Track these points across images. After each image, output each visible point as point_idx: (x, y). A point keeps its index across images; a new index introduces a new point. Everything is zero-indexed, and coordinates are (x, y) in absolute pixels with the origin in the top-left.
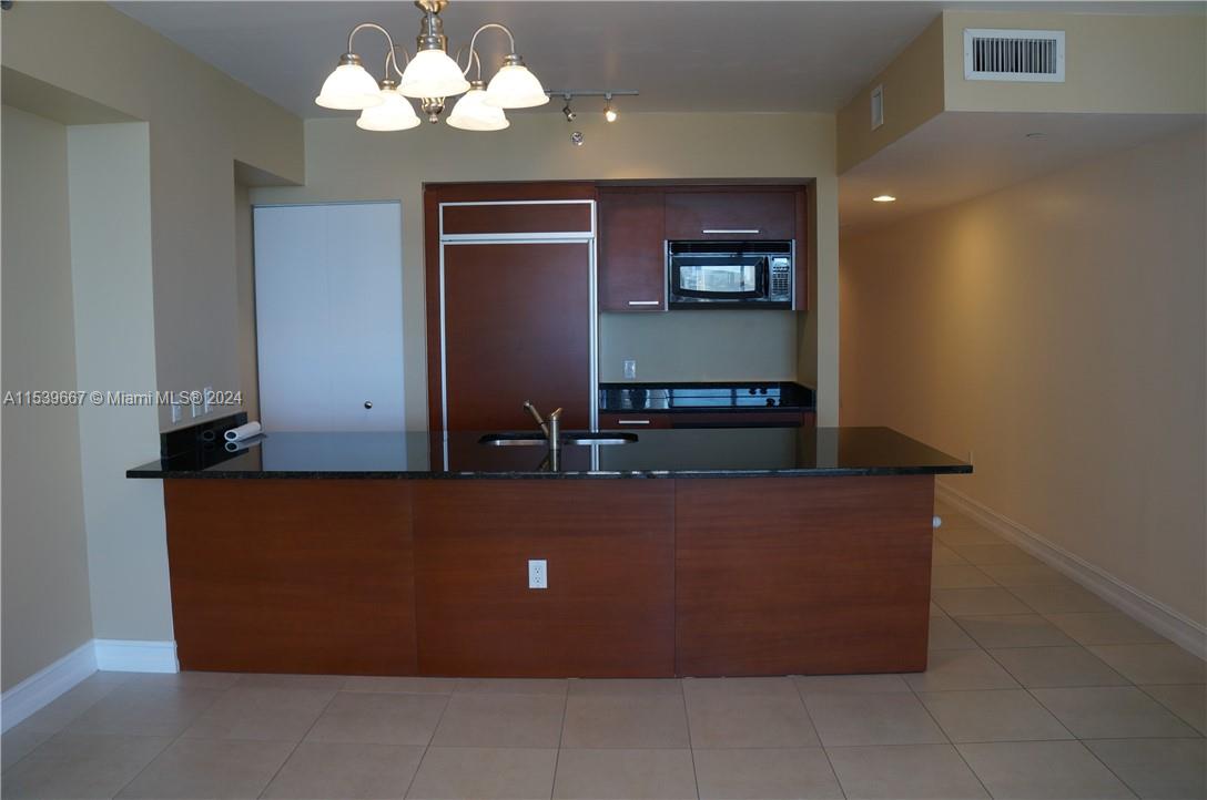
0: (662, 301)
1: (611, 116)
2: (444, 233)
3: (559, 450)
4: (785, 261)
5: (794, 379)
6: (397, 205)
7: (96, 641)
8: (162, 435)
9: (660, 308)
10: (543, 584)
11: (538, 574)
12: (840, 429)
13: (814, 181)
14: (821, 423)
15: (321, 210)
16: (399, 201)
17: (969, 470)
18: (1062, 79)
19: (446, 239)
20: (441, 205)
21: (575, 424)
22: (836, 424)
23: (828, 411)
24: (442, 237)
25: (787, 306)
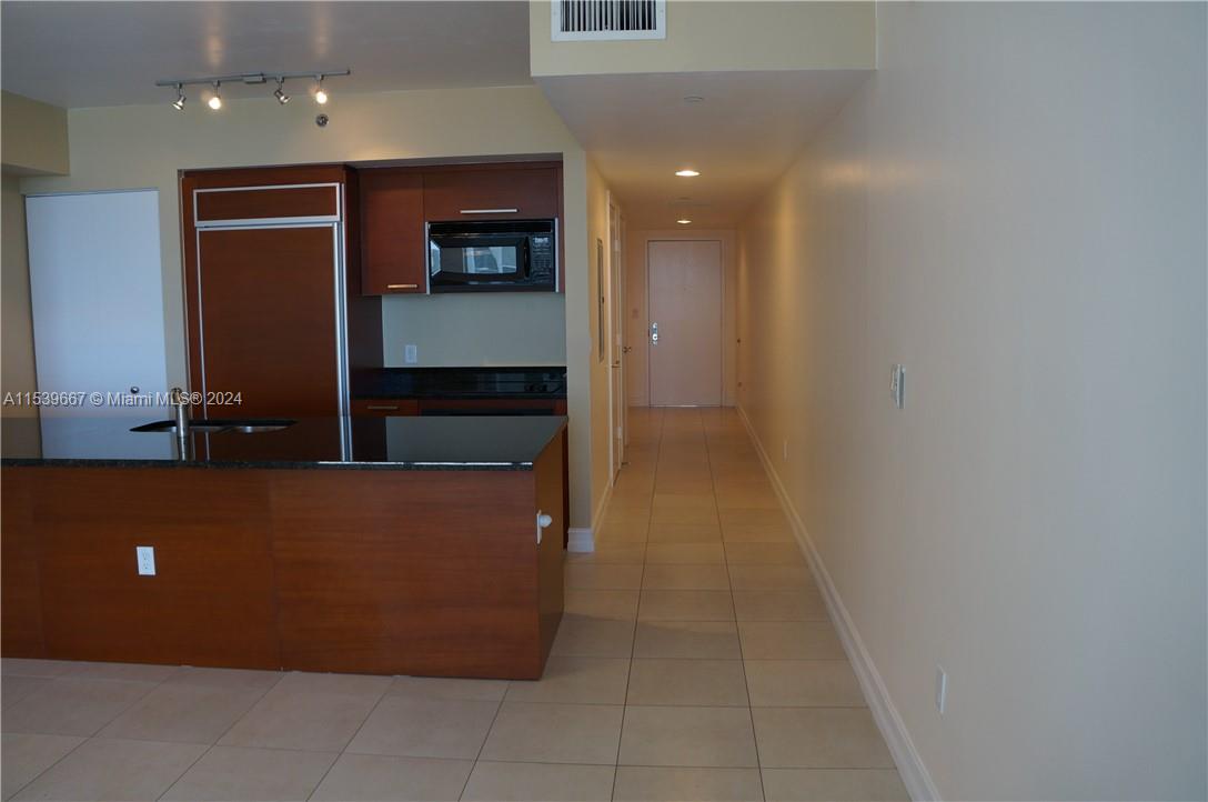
0: (422, 284)
1: (321, 98)
2: (199, 219)
4: (547, 240)
6: (156, 193)
9: (422, 290)
10: (152, 571)
11: (146, 561)
13: (561, 155)
16: (156, 189)
18: (662, 36)
19: (201, 226)
20: (195, 192)
24: (197, 223)
25: (550, 287)
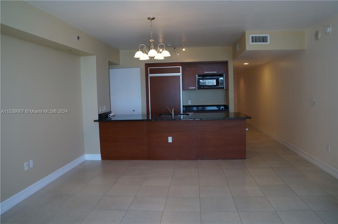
0: (196, 87)
1: (184, 50)
2: (150, 74)
3: (174, 116)
4: (222, 78)
5: (225, 104)
6: (139, 68)
7: (86, 154)
8: (99, 114)
9: (196, 89)
10: (171, 142)
11: (170, 140)
12: (234, 113)
13: (228, 61)
14: (230, 111)
15: (124, 69)
16: (140, 67)
17: (250, 118)
18: (269, 44)
19: (150, 75)
20: (149, 68)
21: (177, 113)
22: (233, 112)
23: (232, 109)
24: (149, 75)
25: (223, 88)
